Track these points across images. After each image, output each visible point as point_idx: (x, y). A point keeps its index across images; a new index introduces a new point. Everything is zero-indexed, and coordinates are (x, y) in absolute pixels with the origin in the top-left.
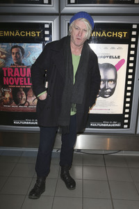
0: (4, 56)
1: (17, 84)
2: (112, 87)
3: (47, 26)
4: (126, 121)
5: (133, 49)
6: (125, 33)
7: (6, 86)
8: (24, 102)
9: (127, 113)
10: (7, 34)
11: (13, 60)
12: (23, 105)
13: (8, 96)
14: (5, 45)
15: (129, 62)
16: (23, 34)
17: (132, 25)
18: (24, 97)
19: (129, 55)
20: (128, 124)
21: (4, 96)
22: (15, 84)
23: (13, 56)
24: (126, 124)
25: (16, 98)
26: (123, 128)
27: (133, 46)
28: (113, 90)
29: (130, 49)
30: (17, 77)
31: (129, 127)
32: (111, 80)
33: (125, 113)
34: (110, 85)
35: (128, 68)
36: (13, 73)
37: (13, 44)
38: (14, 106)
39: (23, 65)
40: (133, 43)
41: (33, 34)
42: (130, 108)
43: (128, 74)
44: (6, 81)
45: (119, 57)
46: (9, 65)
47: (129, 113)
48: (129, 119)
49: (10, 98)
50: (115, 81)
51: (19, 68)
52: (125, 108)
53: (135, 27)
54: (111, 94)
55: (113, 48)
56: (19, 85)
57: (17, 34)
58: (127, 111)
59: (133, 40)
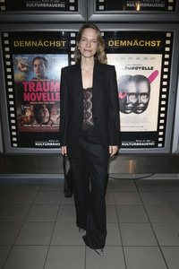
0: (25, 69)
1: (39, 99)
2: (145, 101)
3: (73, 35)
4: (160, 139)
5: (167, 60)
6: (159, 42)
7: (27, 103)
8: (46, 120)
9: (161, 130)
10: (28, 44)
11: (35, 74)
12: (46, 124)
13: (28, 114)
14: (26, 57)
15: (163, 73)
16: (46, 44)
17: (165, 33)
18: (48, 115)
19: (163, 66)
20: (163, 142)
21: (24, 114)
22: (37, 101)
23: (35, 69)
24: (160, 142)
25: (37, 116)
26: (157, 147)
27: (167, 56)
28: (146, 105)
29: (164, 60)
30: (39, 92)
31: (163, 146)
32: (144, 94)
33: (159, 130)
34: (143, 99)
35: (162, 80)
36: (35, 88)
37: (36, 55)
38: (36, 125)
39: (47, 78)
40: (167, 53)
41: (58, 44)
42: (164, 124)
43: (162, 86)
44: (26, 97)
45: (152, 68)
46: (30, 79)
47: (164, 130)
48: (163, 136)
49: (31, 117)
50: (148, 95)
51: (42, 83)
52: (159, 124)
53: (168, 35)
54: (144, 109)
55: (146, 59)
56: (41, 101)
57: (40, 43)
58: (161, 127)
59: (167, 49)
